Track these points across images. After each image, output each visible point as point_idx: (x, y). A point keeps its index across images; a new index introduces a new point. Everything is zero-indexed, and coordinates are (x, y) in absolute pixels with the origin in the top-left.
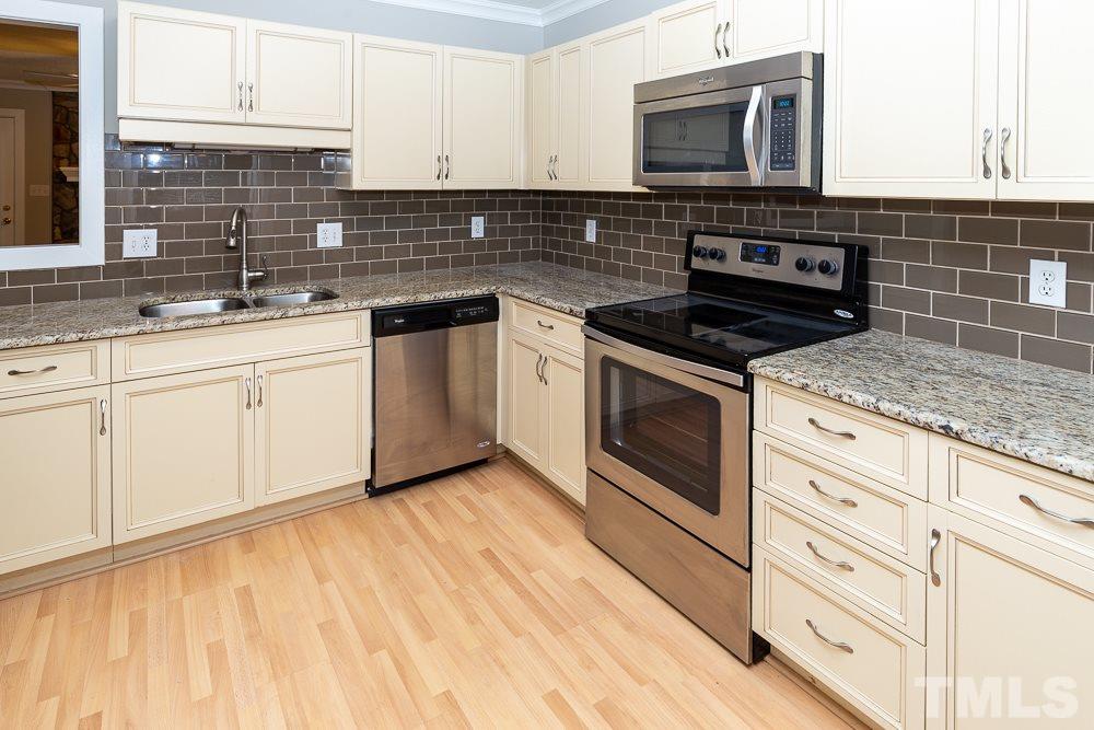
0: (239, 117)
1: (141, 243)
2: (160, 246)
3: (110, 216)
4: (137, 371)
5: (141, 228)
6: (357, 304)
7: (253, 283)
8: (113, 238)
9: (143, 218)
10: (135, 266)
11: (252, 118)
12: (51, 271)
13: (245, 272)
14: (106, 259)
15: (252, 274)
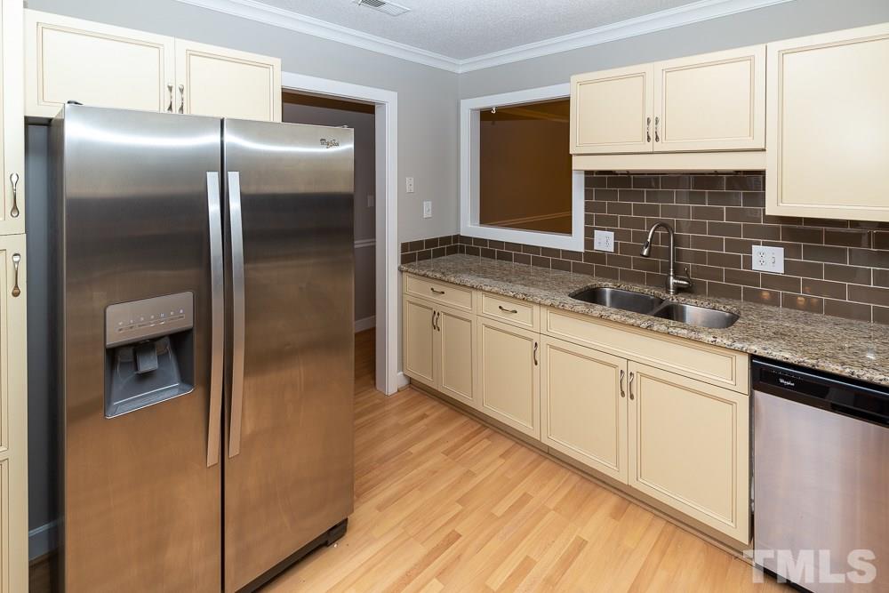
0: (648, 147)
1: (605, 241)
2: (616, 244)
3: (588, 219)
4: (553, 331)
5: (604, 230)
6: (727, 342)
7: (679, 290)
8: (589, 234)
9: (605, 224)
10: (601, 257)
11: (658, 147)
12: (558, 250)
13: (672, 278)
14: (585, 248)
15: (676, 281)
